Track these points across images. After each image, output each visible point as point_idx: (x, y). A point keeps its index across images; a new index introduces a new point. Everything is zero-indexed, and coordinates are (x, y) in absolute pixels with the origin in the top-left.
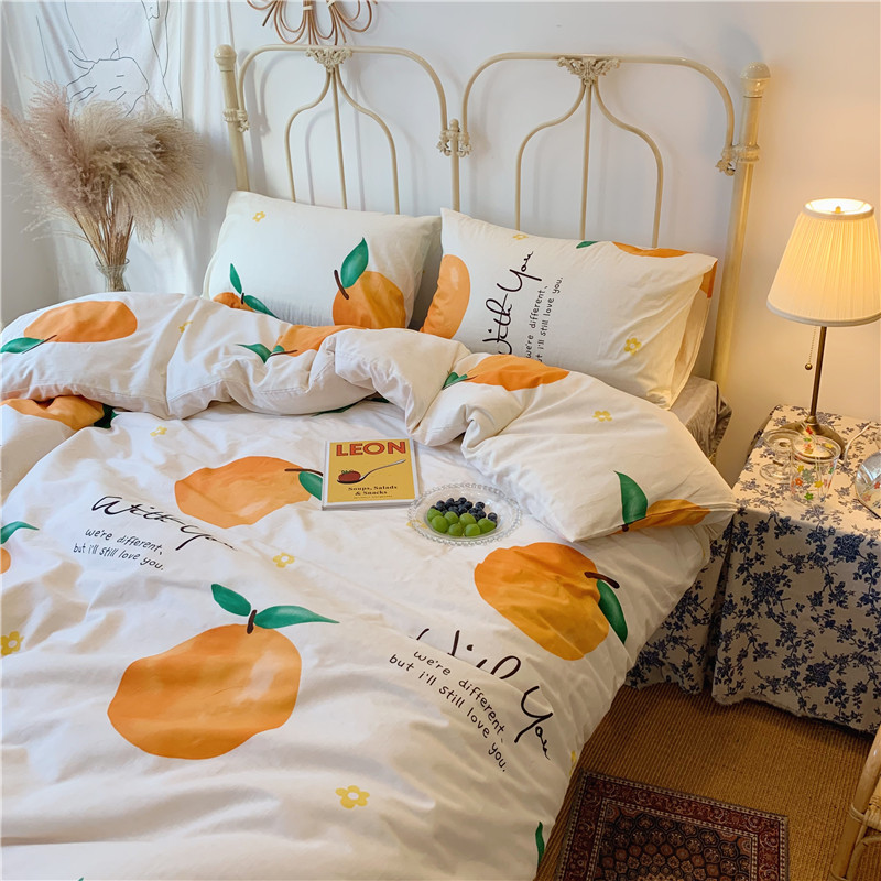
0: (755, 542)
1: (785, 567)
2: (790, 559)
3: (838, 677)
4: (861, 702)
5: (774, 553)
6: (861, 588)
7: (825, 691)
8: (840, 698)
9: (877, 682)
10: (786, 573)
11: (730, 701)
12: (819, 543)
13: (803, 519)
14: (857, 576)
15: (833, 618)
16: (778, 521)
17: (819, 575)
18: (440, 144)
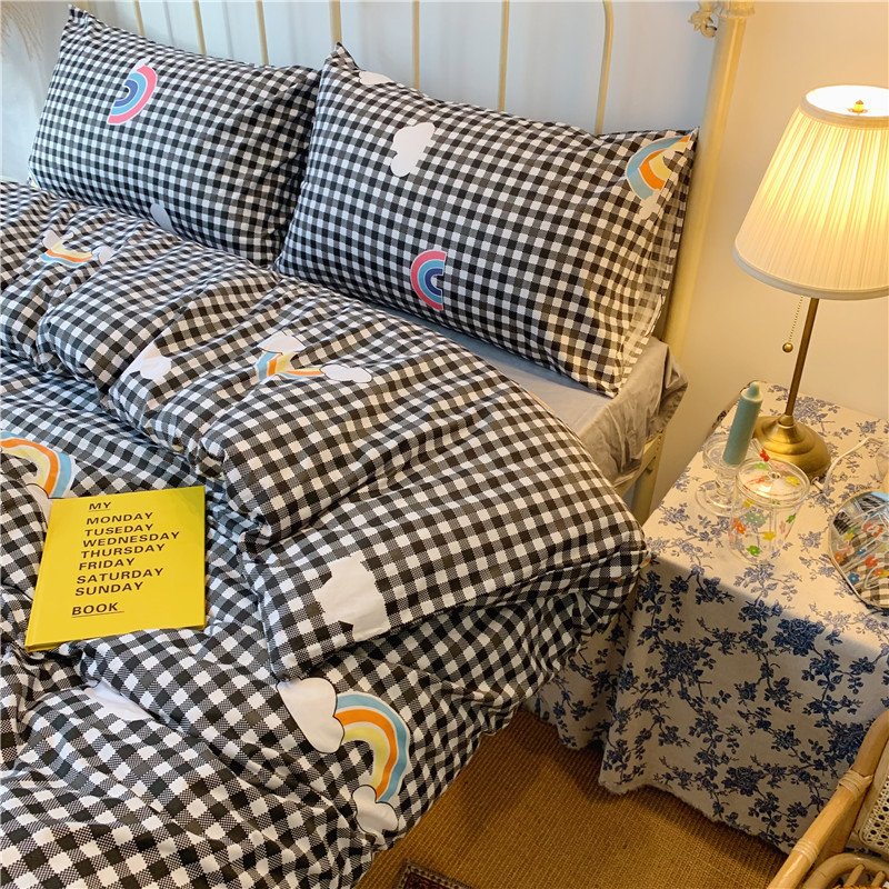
0: (669, 602)
1: (707, 643)
2: (716, 634)
3: (769, 789)
4: (796, 826)
5: (697, 621)
6: (812, 691)
7: (750, 801)
8: (769, 813)
10: (708, 650)
11: (624, 792)
12: (756, 622)
13: (739, 584)
14: (807, 676)
15: (768, 718)
16: (701, 581)
17: (753, 661)
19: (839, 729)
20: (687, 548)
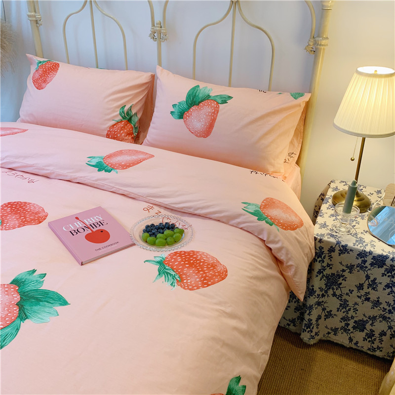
0: (327, 258)
1: (343, 271)
2: (347, 266)
3: (371, 327)
4: (383, 341)
5: (338, 263)
6: (386, 280)
7: (363, 334)
8: (371, 338)
9: (392, 331)
11: (312, 342)
12: (363, 259)
13: (354, 245)
14: (383, 275)
15: (369, 296)
16: (340, 246)
17: (362, 275)
18: (151, 34)
20: (332, 236)
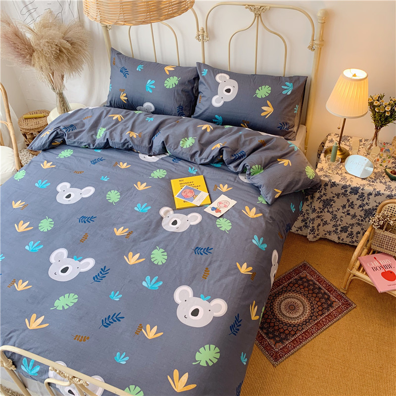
0: (323, 190)
1: (334, 197)
2: (336, 194)
3: (351, 230)
4: (358, 237)
5: (330, 193)
6: (359, 203)
7: (347, 234)
8: (351, 236)
9: (364, 230)
10: (334, 199)
11: (315, 239)
12: (345, 189)
13: (340, 181)
14: (358, 199)
15: (349, 212)
16: (331, 183)
17: (345, 199)
18: (196, 37)
19: (366, 211)
20: (326, 176)
